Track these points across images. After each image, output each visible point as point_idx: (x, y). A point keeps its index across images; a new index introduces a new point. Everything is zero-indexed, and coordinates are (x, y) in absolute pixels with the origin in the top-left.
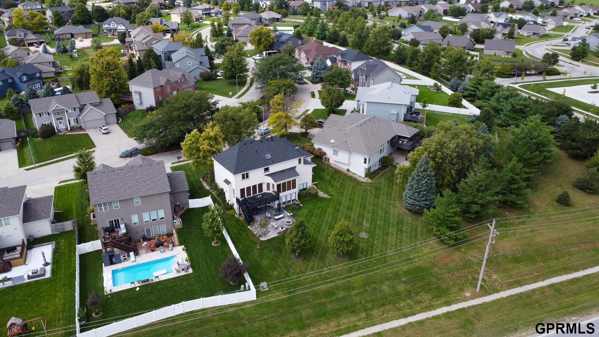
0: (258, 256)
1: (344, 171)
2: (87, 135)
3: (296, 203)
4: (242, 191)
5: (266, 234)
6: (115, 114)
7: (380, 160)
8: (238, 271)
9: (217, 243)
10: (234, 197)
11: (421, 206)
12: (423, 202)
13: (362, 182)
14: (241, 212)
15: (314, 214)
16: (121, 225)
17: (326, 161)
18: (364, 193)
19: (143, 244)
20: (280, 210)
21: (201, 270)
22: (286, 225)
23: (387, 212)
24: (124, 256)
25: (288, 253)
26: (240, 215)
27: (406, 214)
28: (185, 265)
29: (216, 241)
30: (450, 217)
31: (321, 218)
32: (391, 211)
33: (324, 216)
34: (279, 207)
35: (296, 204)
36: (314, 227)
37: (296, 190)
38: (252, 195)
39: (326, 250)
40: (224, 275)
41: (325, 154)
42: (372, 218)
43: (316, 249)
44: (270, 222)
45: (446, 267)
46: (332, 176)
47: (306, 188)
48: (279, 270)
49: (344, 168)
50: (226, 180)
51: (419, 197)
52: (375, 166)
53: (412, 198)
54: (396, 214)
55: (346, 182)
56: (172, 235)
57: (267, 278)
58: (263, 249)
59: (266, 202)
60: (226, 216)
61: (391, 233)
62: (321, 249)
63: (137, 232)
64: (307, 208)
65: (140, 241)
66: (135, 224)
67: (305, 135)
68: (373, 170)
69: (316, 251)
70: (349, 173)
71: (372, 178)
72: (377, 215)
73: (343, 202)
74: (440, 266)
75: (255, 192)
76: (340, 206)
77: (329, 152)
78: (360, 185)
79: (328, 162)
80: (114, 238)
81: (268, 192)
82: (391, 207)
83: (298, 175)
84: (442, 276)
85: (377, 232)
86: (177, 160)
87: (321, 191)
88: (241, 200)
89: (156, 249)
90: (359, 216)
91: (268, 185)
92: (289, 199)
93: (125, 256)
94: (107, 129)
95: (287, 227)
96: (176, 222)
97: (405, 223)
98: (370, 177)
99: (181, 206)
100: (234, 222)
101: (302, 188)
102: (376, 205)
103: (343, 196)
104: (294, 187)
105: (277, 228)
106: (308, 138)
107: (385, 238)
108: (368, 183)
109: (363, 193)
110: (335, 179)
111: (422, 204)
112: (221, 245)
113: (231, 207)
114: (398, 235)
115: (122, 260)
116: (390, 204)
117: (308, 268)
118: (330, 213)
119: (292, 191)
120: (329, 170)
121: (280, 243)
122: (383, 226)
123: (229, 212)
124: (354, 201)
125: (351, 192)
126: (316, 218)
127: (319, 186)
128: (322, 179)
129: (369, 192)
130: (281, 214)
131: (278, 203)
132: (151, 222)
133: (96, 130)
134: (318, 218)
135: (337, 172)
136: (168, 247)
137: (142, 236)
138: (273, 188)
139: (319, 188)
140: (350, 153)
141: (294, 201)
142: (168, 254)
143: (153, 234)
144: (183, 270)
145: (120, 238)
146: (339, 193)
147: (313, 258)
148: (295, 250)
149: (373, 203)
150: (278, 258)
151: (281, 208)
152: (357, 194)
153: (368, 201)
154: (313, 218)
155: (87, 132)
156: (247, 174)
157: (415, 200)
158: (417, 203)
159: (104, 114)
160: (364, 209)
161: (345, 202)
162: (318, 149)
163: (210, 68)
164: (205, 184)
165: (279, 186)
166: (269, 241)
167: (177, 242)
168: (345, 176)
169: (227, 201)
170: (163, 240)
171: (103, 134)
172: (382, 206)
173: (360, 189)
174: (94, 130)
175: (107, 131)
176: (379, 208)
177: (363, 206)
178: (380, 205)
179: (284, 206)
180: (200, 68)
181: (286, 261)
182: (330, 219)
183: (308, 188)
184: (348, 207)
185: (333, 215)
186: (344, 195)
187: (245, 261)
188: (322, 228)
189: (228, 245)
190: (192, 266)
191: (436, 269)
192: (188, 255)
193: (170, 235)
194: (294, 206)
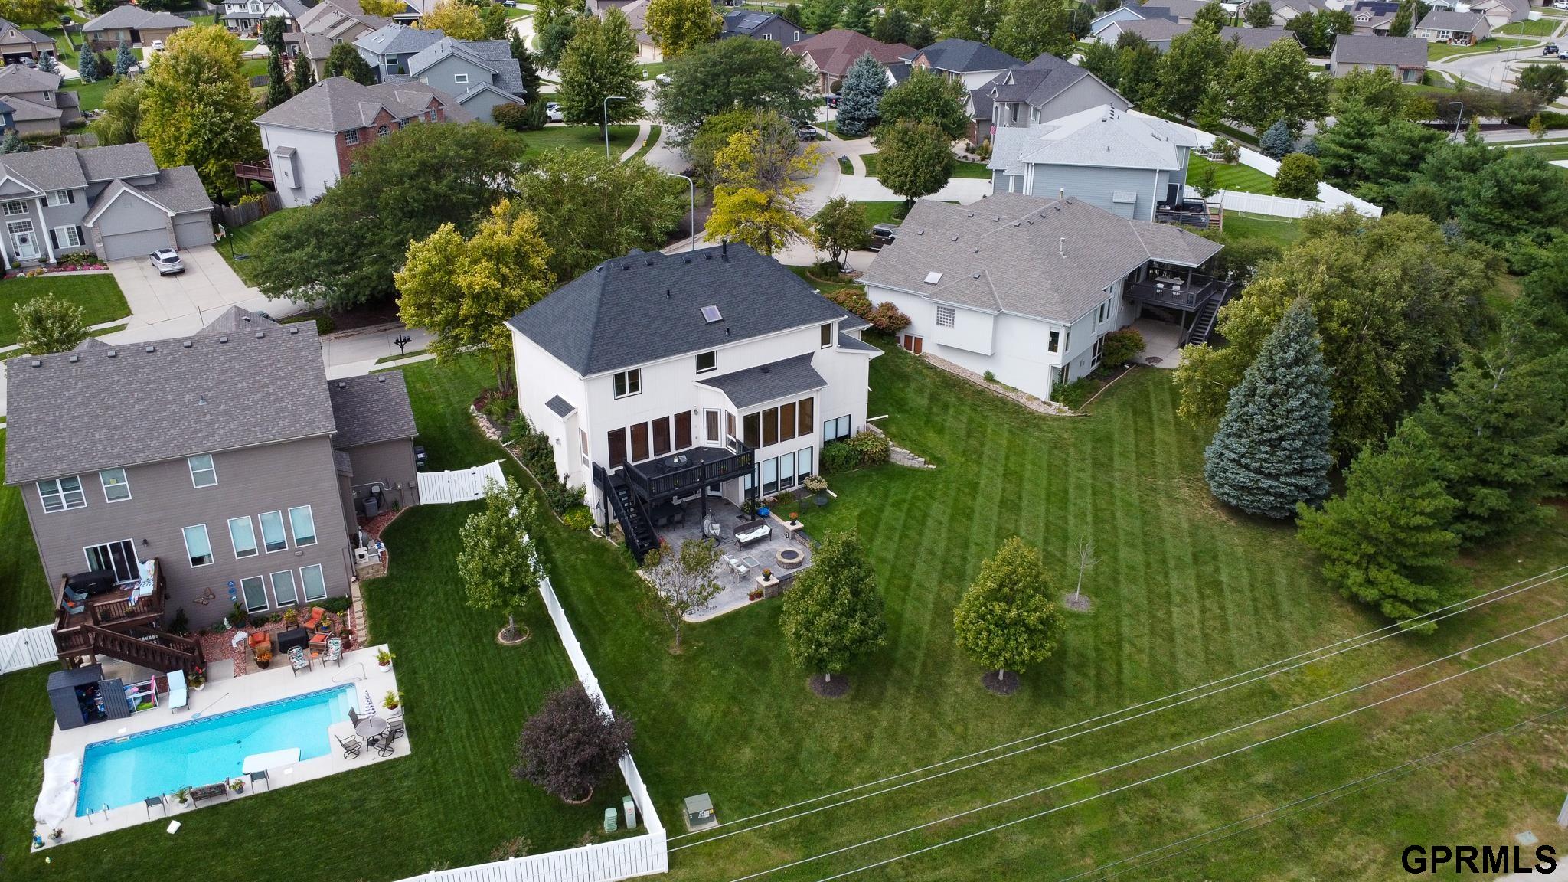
0: (676, 684)
1: (974, 379)
2: (110, 278)
3: (815, 486)
4: (616, 438)
5: (706, 599)
6: (209, 216)
7: (1095, 345)
8: (589, 751)
9: (517, 633)
10: (585, 461)
11: (1282, 495)
12: (1289, 480)
13: (1044, 418)
14: (612, 521)
15: (882, 527)
16: (139, 565)
17: (908, 345)
18: (1056, 452)
19: (231, 637)
20: (754, 513)
21: (446, 742)
22: (782, 564)
23: (1148, 517)
24: (142, 689)
25: (792, 673)
26: (608, 528)
27: (1222, 524)
28: (382, 723)
29: (511, 627)
30: (1419, 528)
31: (907, 541)
32: (1164, 515)
33: (921, 534)
34: (753, 499)
35: (813, 491)
36: (887, 574)
37: (813, 441)
38: (652, 457)
39: (938, 662)
40: (531, 765)
41: (906, 322)
42: (1097, 541)
43: (900, 654)
44: (723, 553)
45: (1418, 726)
46: (934, 398)
47: (848, 436)
48: (759, 740)
49: (974, 370)
50: (557, 398)
51: (1275, 459)
52: (1082, 362)
53: (1246, 467)
54: (1185, 525)
55: (985, 418)
56: (348, 604)
57: (713, 774)
58: (695, 657)
59: (703, 478)
60: (556, 532)
61: (1179, 592)
62: (920, 655)
63: (210, 594)
64: (856, 506)
65: (219, 628)
66: (198, 561)
67: (830, 271)
68: (1075, 379)
69: (901, 665)
70: (993, 387)
71: (1073, 404)
72: (1115, 527)
73: (983, 482)
74: (1391, 720)
75: (662, 444)
76: (974, 499)
77: (920, 315)
78: (1037, 427)
79: (918, 349)
80: (107, 615)
81: (713, 444)
82: (1162, 501)
83: (822, 382)
84: (1409, 761)
85: (1125, 588)
86: (397, 351)
87: (900, 446)
88: (610, 472)
89: (280, 657)
90: (1047, 530)
91: (712, 417)
92: (786, 473)
93: (147, 688)
94: (176, 259)
95: (785, 572)
96: (362, 556)
97: (1222, 557)
98: (1068, 401)
99: (389, 498)
100: (583, 556)
101: (831, 436)
102: (1104, 493)
103: (979, 463)
104: (807, 428)
105: (745, 578)
106: (843, 281)
107: (1161, 614)
108: (1063, 419)
109: (1050, 454)
110: (946, 407)
111: (1286, 485)
112: (531, 644)
113: (576, 501)
114: (1208, 603)
115: (135, 704)
116: (1154, 490)
117: (876, 733)
118: (941, 523)
119: (799, 442)
120: (925, 376)
121: (760, 633)
122: (1142, 570)
123: (566, 519)
124: (1021, 479)
125: (1008, 448)
126: (889, 538)
127: (893, 429)
128: (900, 405)
129: (1072, 451)
130: (761, 524)
131: (749, 486)
132: (263, 556)
133: (142, 264)
134: (896, 539)
135: (951, 383)
136: (323, 649)
137: (229, 607)
138: (731, 429)
139: (893, 437)
140: (999, 315)
141: (807, 481)
142: (322, 676)
143: (272, 600)
144: (373, 742)
145: (132, 613)
146: (964, 453)
147: (891, 691)
148: (821, 660)
149: (1093, 486)
150: (753, 691)
151: (758, 504)
152: (1030, 457)
153: (1072, 480)
154: (878, 540)
155: (113, 270)
156: (634, 375)
157: (1258, 471)
158: (1265, 483)
159: (171, 214)
160: (1065, 508)
161: (992, 484)
162: (882, 306)
163: (524, 96)
164: (483, 422)
165: (750, 422)
166: (717, 623)
167: (363, 633)
168: (980, 393)
169: (561, 480)
170: (310, 625)
171: (163, 274)
172: (1127, 498)
173: (1037, 438)
174: (135, 263)
175: (177, 267)
176: (1118, 503)
177: (1059, 498)
178: (1117, 493)
179: (770, 497)
180: (493, 92)
181: (788, 704)
182: (942, 544)
183: (853, 434)
184: (1003, 503)
185: (950, 530)
186: (985, 460)
187: (624, 707)
188: (918, 574)
189: (557, 640)
190: (413, 728)
191: (1380, 734)
192: (400, 682)
193: (338, 604)
194: (806, 497)
